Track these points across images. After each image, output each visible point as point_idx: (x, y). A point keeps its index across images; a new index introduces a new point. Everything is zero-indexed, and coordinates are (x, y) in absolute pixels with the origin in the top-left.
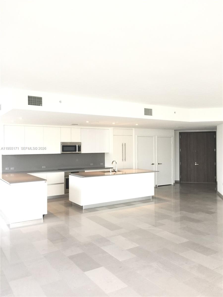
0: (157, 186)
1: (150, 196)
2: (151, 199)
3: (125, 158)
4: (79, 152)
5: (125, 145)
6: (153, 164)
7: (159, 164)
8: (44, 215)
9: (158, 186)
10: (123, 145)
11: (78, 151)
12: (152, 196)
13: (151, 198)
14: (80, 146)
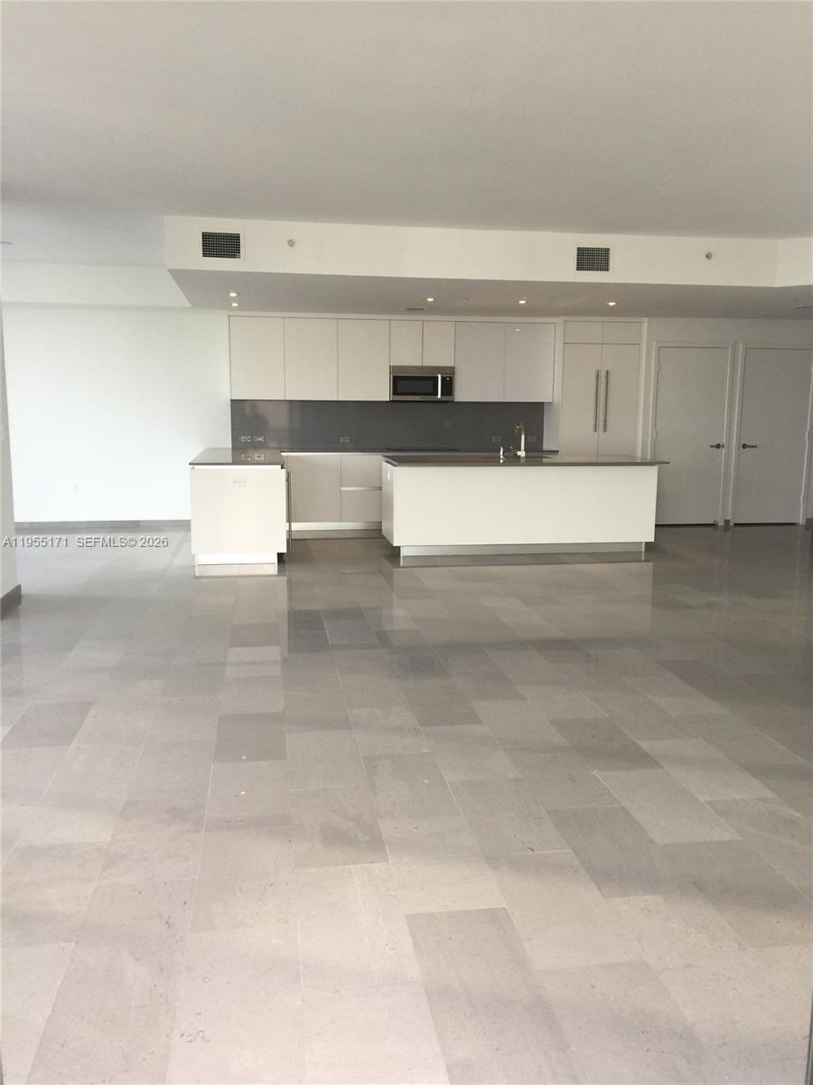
0: (732, 524)
1: (641, 543)
2: (643, 554)
3: (605, 421)
4: (445, 398)
5: (607, 377)
6: (718, 446)
7: (745, 446)
8: (280, 556)
9: (735, 524)
10: (598, 377)
11: (442, 395)
12: (646, 543)
13: (643, 550)
14: (451, 378)
